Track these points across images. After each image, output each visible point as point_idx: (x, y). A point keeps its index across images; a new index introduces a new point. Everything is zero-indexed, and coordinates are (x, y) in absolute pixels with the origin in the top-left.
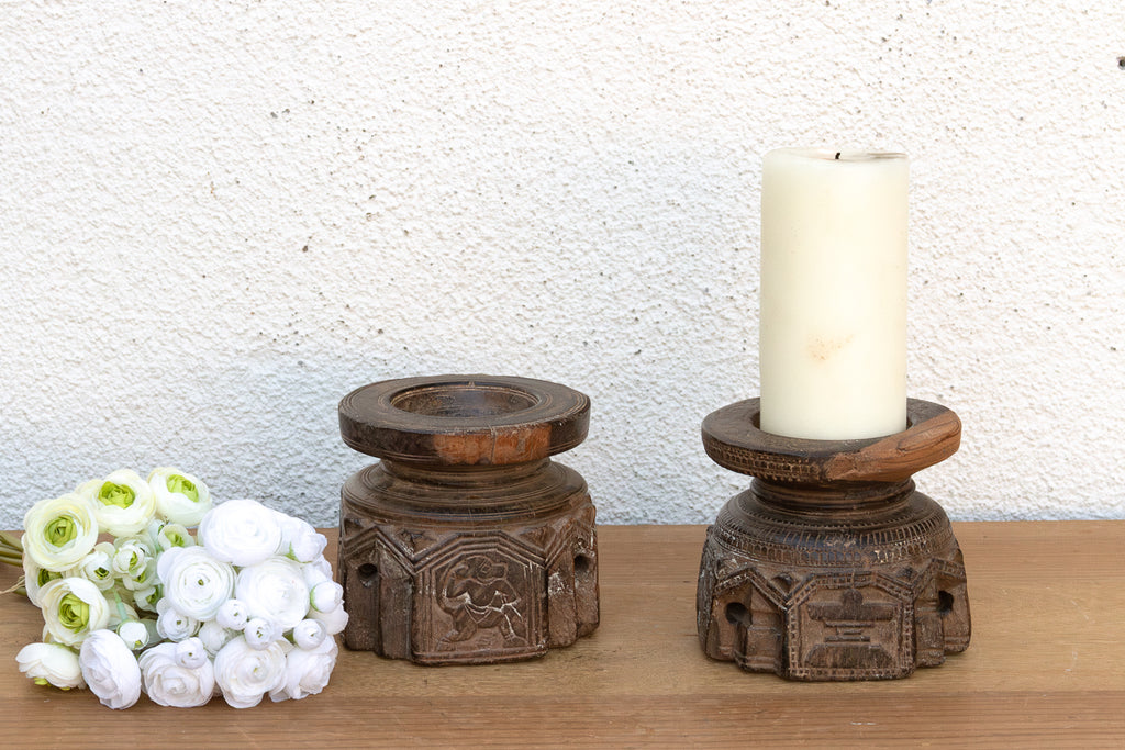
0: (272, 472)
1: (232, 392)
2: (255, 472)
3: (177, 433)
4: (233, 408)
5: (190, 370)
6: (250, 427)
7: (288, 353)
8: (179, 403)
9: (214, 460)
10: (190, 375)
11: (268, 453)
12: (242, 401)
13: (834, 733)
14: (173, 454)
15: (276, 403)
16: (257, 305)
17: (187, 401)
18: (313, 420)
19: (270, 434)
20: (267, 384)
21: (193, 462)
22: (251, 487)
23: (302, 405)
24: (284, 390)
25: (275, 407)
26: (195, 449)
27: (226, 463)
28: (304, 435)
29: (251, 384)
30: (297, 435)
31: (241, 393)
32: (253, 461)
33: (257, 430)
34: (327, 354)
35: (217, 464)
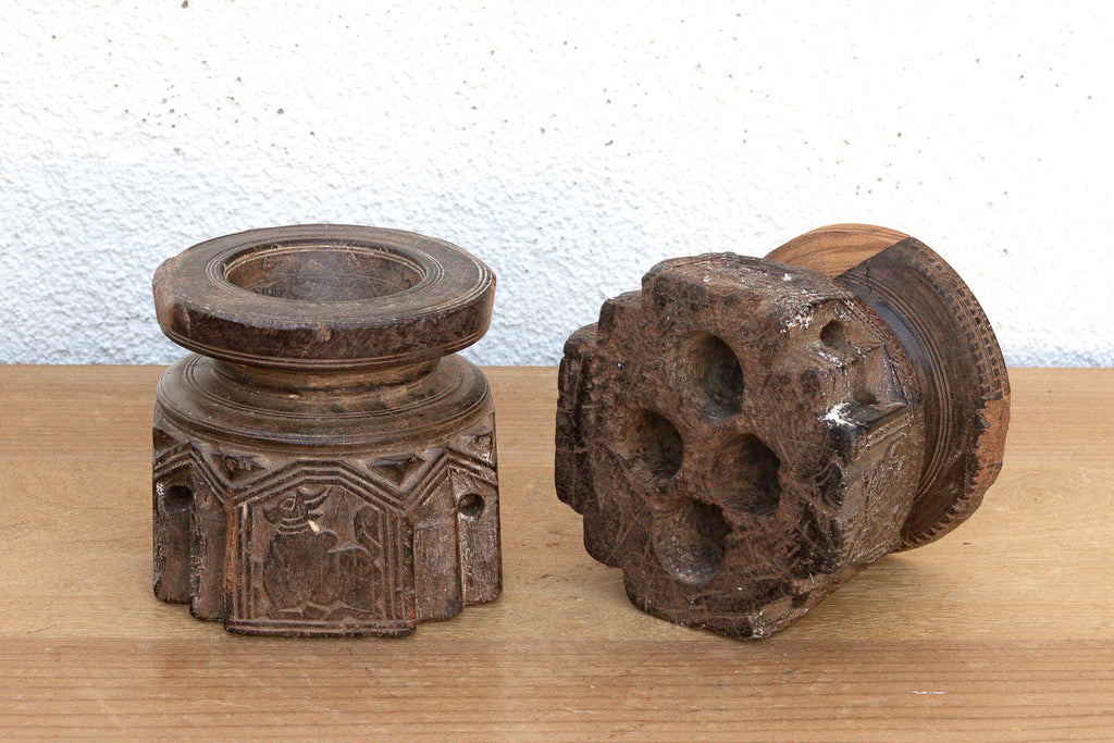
0: (139, 286)
1: (88, 185)
2: (118, 287)
3: (17, 236)
4: (91, 206)
5: (34, 157)
6: (111, 229)
7: (162, 137)
8: (21, 198)
9: (64, 271)
10: (35, 162)
11: (135, 262)
12: (102, 197)
14: (12, 263)
15: (145, 200)
16: (122, 76)
17: (31, 196)
18: (192, 223)
19: (136, 239)
20: (133, 175)
21: (37, 273)
22: (111, 305)
23: (178, 202)
24: (155, 184)
25: (144, 204)
26: (40, 257)
27: (80, 274)
28: (181, 241)
29: (113, 176)
30: (173, 242)
31: (100, 186)
32: (114, 272)
33: (120, 233)
34: (212, 138)
35: (67, 275)
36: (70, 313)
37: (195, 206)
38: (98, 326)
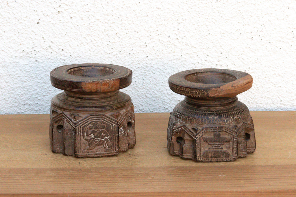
0: (27, 96)
1: (14, 70)
2: (22, 96)
4: (14, 75)
6: (20, 81)
7: (32, 57)
9: (8, 92)
11: (26, 90)
12: (17, 73)
13: (212, 178)
15: (28, 73)
16: (22, 42)
18: (40, 79)
19: (26, 84)
20: (25, 67)
22: (20, 101)
23: (37, 74)
24: (31, 69)
25: (28, 75)
26: (2, 89)
27: (12, 93)
28: (38, 84)
29: (20, 67)
30: (35, 84)
31: (17, 70)
32: (21, 92)
33: (22, 82)
34: (45, 57)
35: (9, 93)
36: (10, 103)
37: (41, 75)
38: (17, 106)
